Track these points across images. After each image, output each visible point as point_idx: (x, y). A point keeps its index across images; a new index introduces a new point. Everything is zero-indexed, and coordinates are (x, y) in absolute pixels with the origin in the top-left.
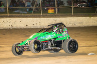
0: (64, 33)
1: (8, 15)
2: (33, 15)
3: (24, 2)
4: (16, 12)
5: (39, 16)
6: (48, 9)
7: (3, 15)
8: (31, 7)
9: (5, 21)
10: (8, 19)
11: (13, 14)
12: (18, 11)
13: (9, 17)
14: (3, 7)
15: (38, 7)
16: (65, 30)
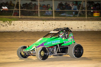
0: (70, 39)
1: (54, 17)
2: (78, 18)
3: (71, 5)
4: (62, 15)
5: (84, 20)
6: (93, 12)
7: (49, 17)
8: (77, 10)
9: (51, 24)
10: (54, 22)
11: (59, 17)
12: (64, 14)
13: (55, 20)
14: (50, 10)
15: (84, 10)
16: (71, 35)
